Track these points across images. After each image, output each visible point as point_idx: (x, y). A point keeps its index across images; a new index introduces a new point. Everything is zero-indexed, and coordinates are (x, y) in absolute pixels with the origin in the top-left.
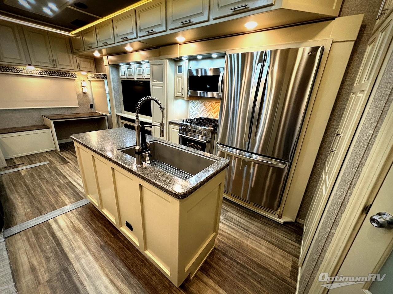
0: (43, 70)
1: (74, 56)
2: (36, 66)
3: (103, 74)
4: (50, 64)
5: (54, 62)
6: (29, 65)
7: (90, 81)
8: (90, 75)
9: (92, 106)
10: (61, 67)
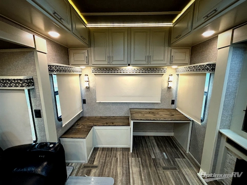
0: (138, 68)
1: (170, 48)
2: (134, 65)
3: (208, 65)
4: (145, 61)
5: (149, 58)
6: (129, 65)
7: (178, 75)
8: (182, 68)
9: (173, 102)
10: (153, 64)
